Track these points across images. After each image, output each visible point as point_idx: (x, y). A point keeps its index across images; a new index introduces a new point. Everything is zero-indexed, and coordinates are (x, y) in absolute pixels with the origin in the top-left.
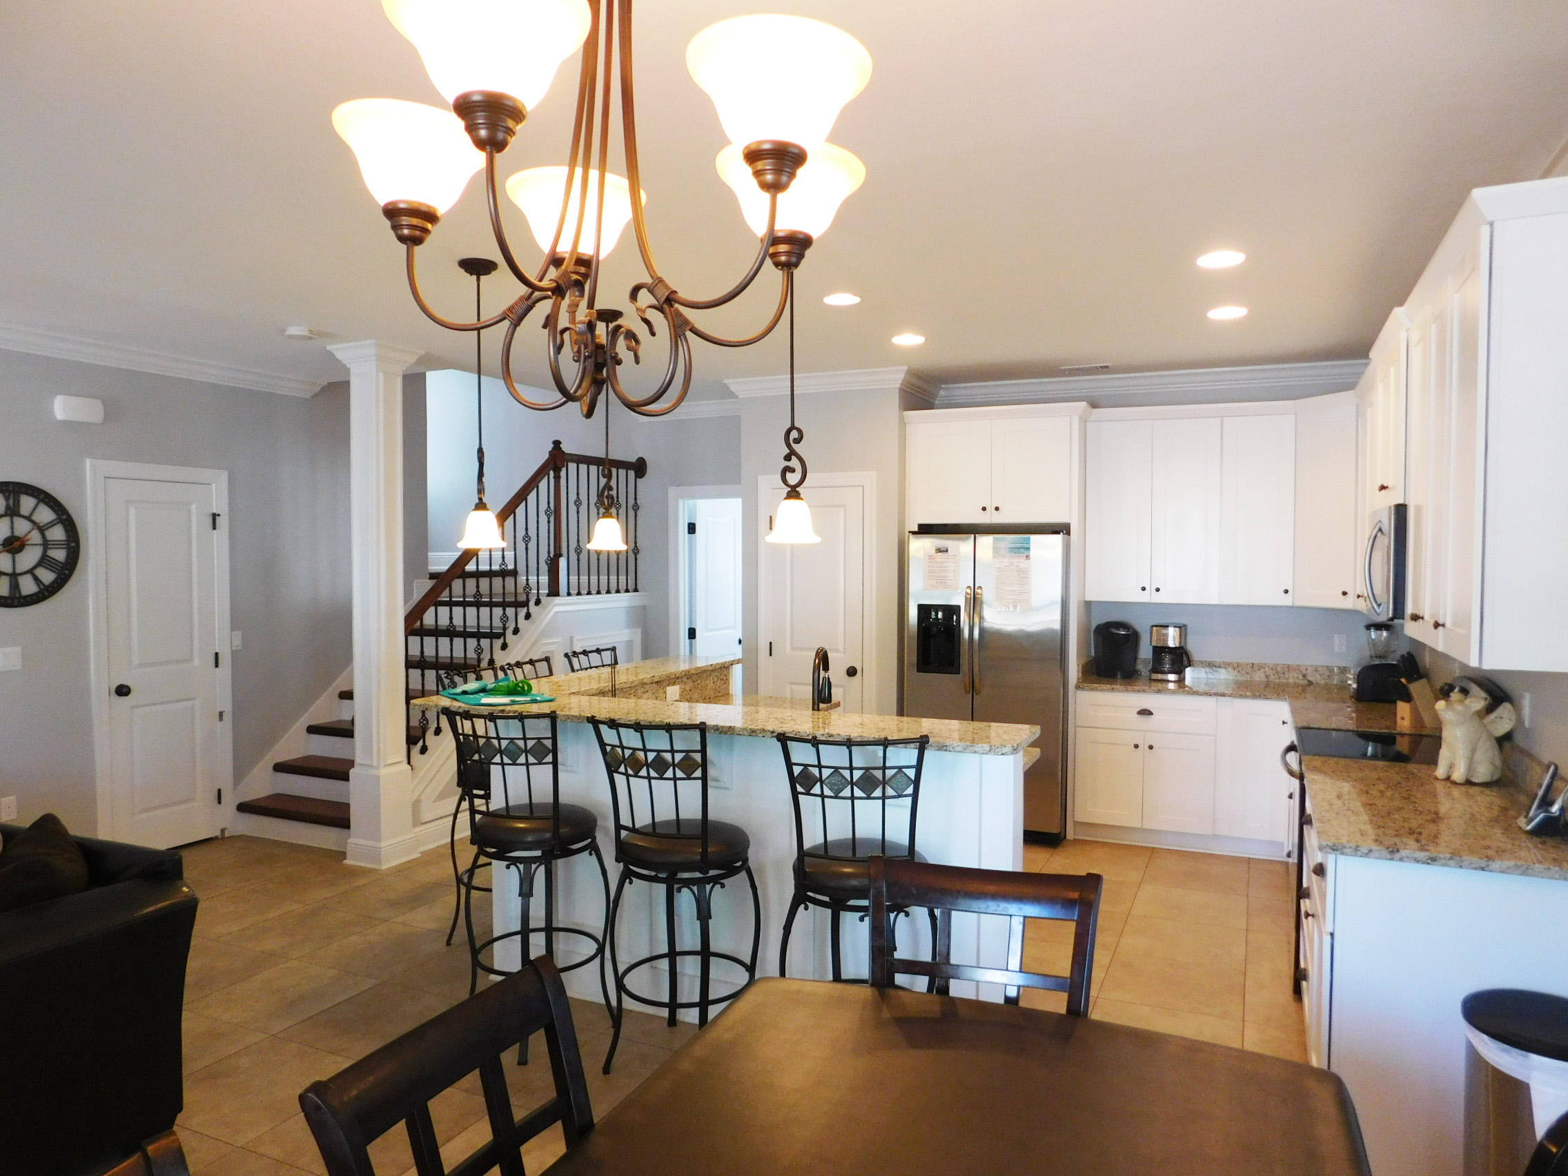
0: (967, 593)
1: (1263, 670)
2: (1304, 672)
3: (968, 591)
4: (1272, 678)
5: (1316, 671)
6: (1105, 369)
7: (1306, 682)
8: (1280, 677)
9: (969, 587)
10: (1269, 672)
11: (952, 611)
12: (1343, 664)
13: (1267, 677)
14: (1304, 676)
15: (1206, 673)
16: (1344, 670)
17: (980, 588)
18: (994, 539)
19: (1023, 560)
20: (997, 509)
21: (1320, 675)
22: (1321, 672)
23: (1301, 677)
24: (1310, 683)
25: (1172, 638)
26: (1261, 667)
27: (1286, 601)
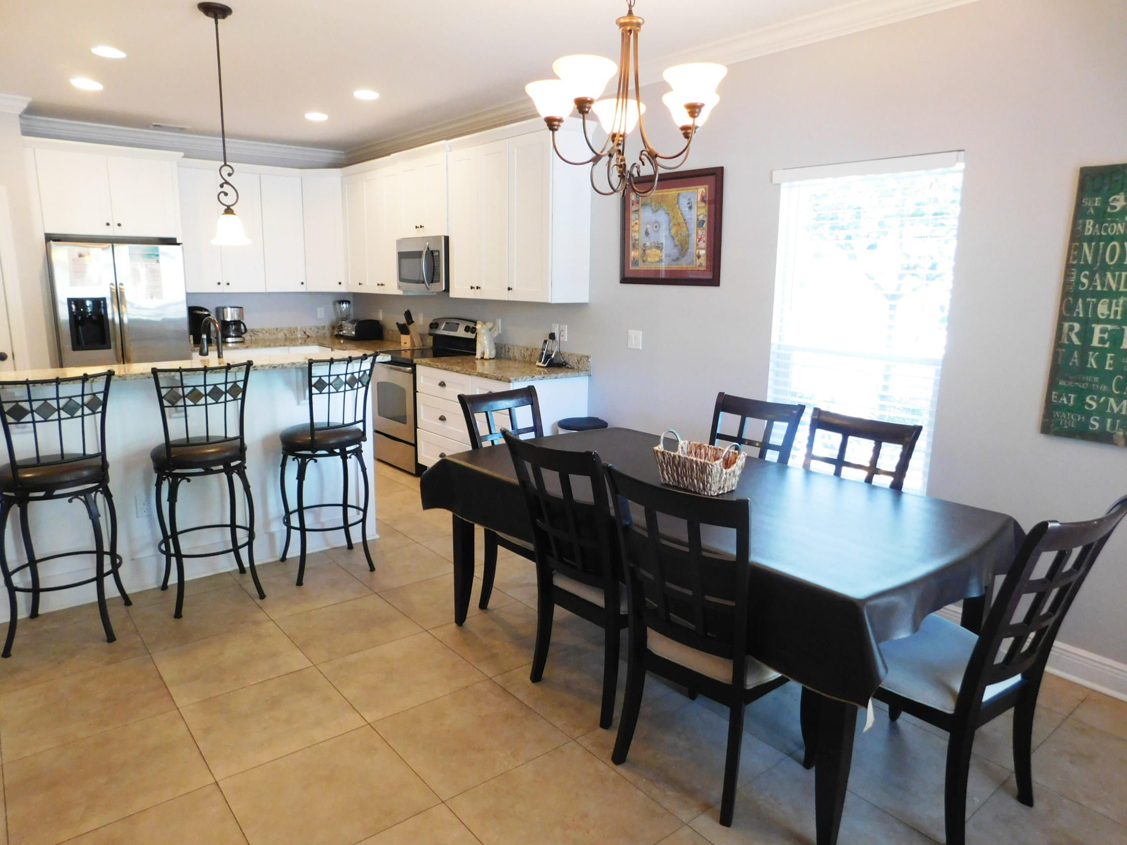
0: (111, 289)
1: (282, 332)
2: (304, 330)
3: (112, 287)
4: (288, 336)
5: (311, 329)
6: (181, 130)
7: (306, 336)
8: (292, 335)
9: (112, 284)
10: (286, 332)
11: (99, 303)
12: (323, 325)
13: (285, 335)
14: (305, 333)
15: (251, 336)
16: (324, 327)
17: (121, 284)
18: (129, 247)
19: (154, 263)
20: (119, 225)
21: (313, 331)
22: (313, 329)
23: (303, 334)
24: (308, 337)
25: (230, 315)
26: (282, 330)
27: (302, 289)
